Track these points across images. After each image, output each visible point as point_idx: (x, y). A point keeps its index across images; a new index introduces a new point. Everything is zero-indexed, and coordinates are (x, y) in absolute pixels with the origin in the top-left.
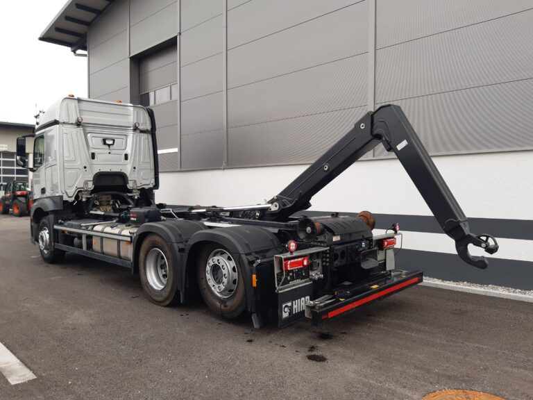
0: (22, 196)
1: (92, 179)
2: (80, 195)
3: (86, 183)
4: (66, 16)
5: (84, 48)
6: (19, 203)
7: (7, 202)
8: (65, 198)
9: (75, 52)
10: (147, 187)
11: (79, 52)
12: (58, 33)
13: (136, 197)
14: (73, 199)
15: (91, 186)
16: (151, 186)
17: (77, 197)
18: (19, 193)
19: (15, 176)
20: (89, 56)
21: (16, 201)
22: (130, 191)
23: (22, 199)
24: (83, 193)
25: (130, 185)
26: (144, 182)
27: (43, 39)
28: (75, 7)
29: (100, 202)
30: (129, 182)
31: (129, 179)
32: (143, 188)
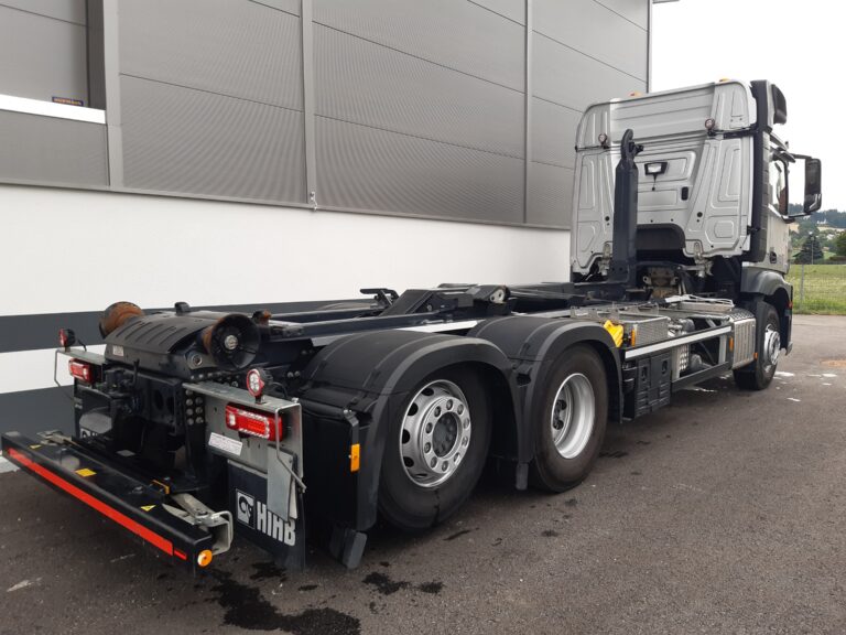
2: (599, 264)
3: (607, 245)
8: (577, 269)
10: (727, 255)
13: (702, 275)
16: (738, 252)
22: (691, 261)
24: (603, 261)
25: (689, 250)
26: (719, 244)
29: (653, 280)
30: (687, 243)
31: (687, 238)
32: (720, 257)
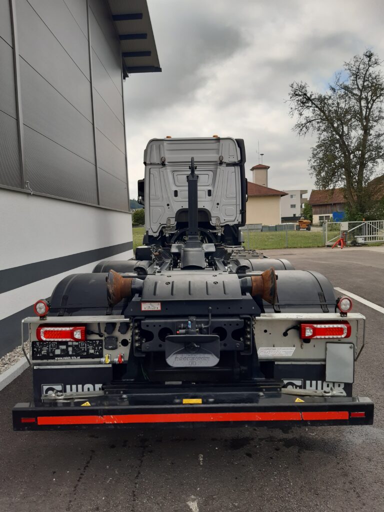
1: (174, 216)
2: (164, 230)
3: (169, 219)
8: (150, 233)
10: (231, 224)
13: (219, 234)
14: (157, 234)
15: (173, 222)
16: (236, 222)
17: (161, 232)
24: (166, 229)
25: (213, 222)
26: (227, 219)
30: (212, 219)
31: (212, 215)
32: (228, 225)
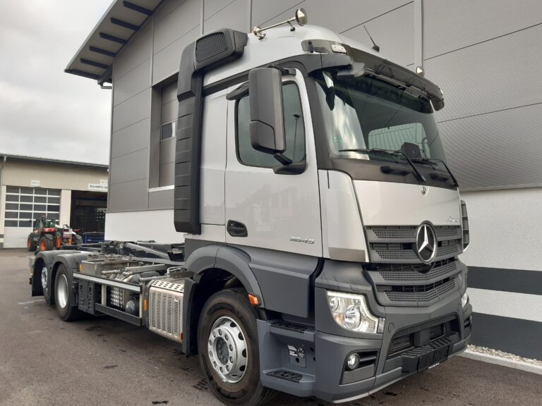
0: (50, 233)
4: (90, 46)
5: (110, 81)
6: (46, 240)
7: (35, 239)
9: (102, 85)
11: (106, 84)
12: (83, 64)
18: (47, 230)
19: (47, 212)
20: (114, 89)
21: (43, 238)
23: (50, 236)
27: (69, 71)
28: (99, 36)
